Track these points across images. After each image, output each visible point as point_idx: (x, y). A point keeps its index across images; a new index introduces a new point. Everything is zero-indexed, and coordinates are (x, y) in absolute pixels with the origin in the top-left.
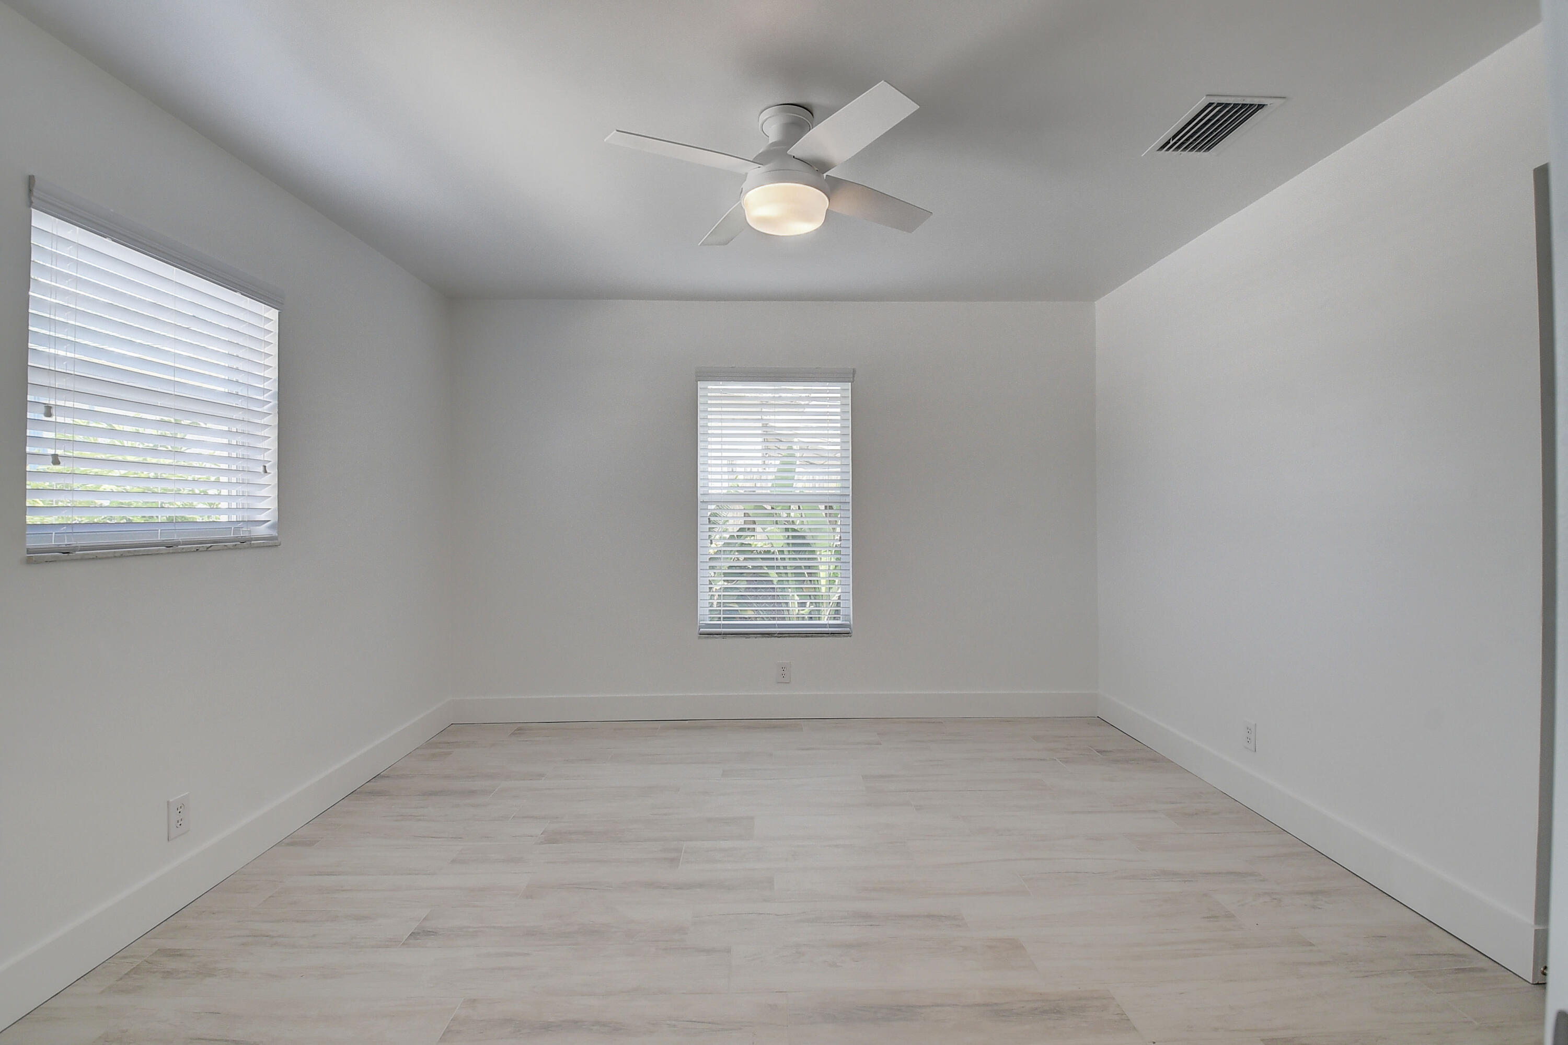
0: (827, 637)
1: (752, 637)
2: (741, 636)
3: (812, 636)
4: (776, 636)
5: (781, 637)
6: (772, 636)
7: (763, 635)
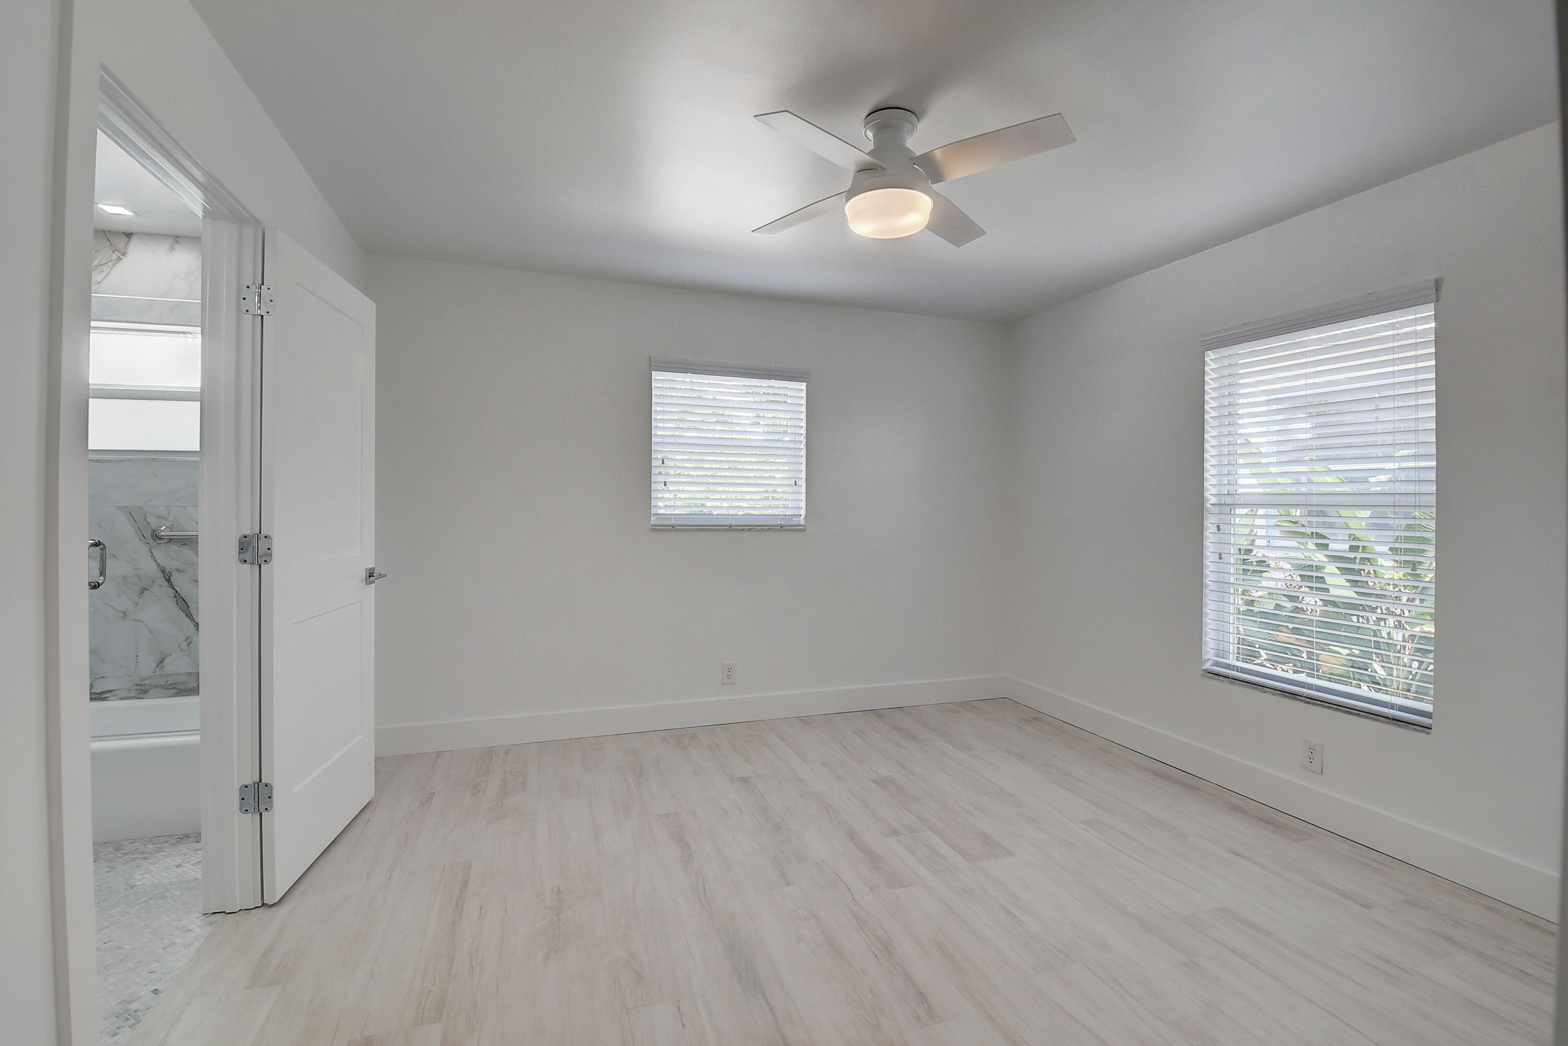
0: (1384, 722)
1: (1269, 692)
2: (1254, 688)
3: (1358, 715)
4: (1301, 701)
5: (1309, 703)
6: (1296, 699)
7: (1284, 692)
